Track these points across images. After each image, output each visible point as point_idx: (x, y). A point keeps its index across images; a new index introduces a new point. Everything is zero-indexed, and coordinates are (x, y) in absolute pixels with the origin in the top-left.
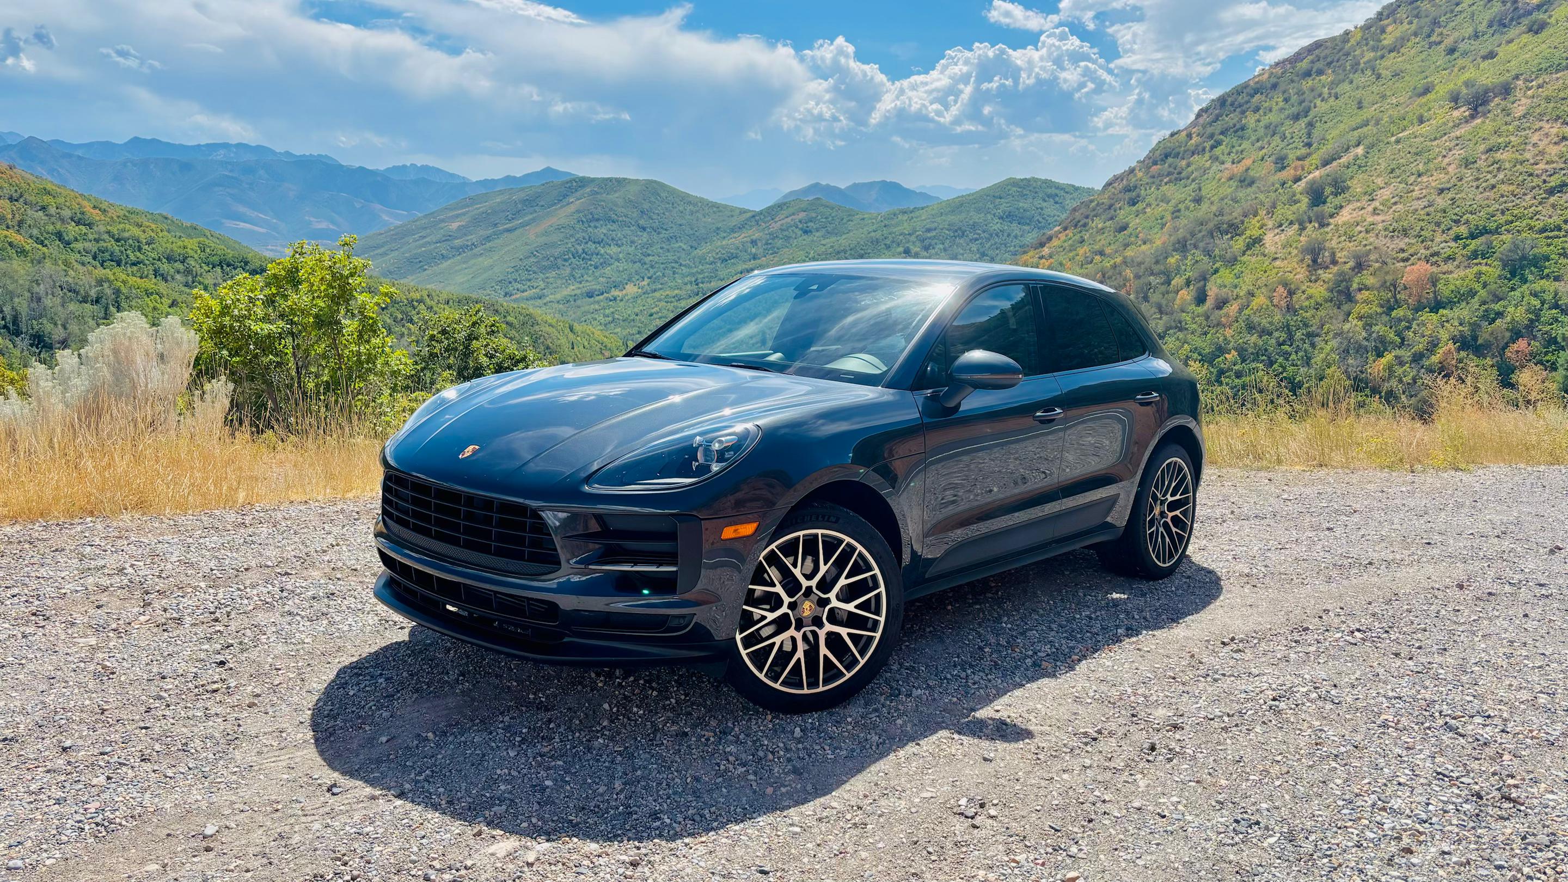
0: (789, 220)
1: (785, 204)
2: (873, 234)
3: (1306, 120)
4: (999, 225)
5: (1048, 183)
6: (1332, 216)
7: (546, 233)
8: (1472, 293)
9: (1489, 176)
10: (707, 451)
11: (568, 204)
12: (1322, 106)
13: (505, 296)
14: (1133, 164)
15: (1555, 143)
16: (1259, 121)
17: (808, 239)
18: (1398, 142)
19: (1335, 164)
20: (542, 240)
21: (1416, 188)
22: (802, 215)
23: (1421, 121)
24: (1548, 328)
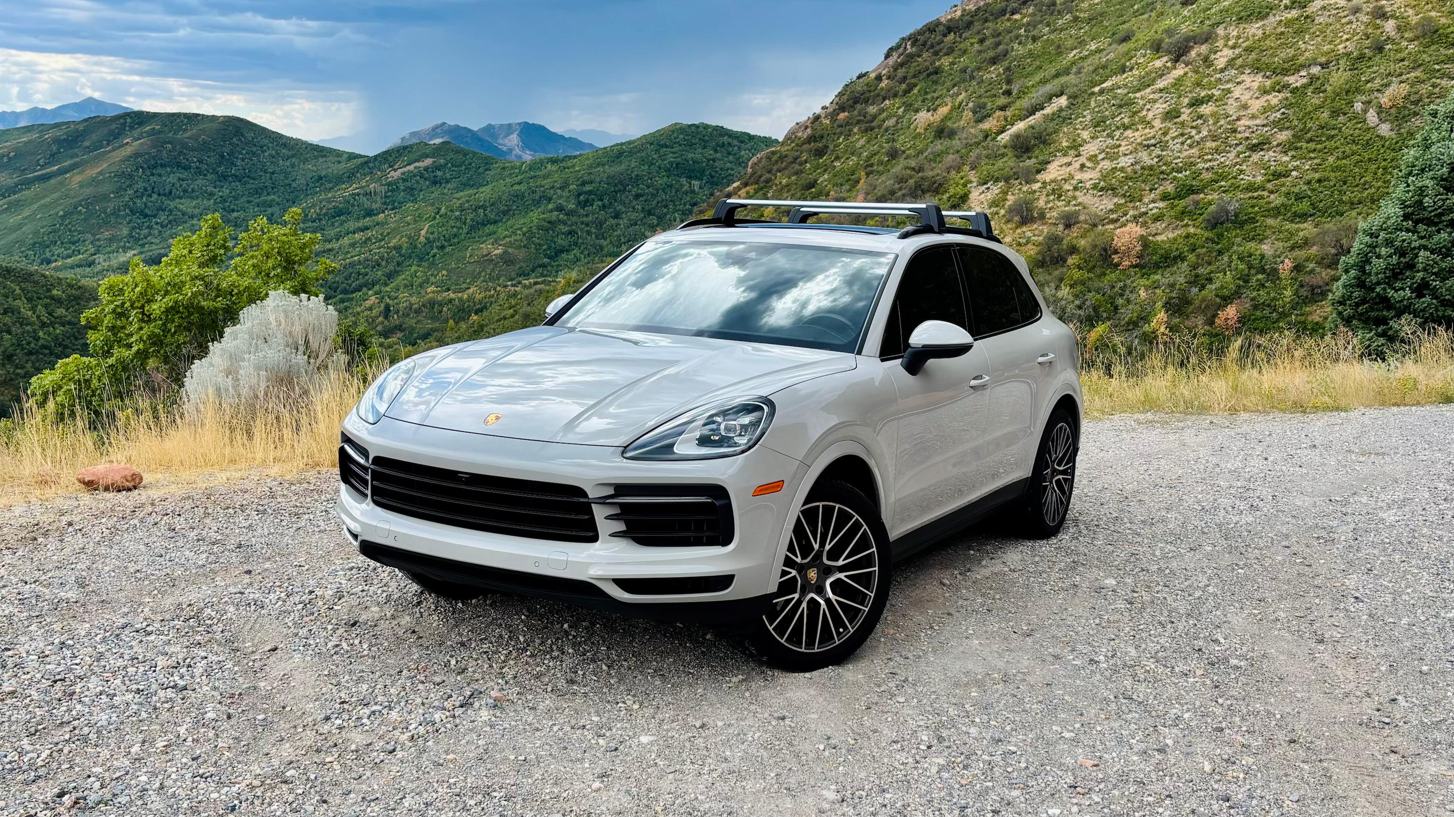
0: (411, 167)
1: (405, 148)
2: (516, 187)
3: (1006, 63)
4: (665, 179)
5: (721, 131)
6: (1039, 172)
7: (94, 182)
8: (1181, 258)
9: (1194, 132)
11: (122, 146)
12: (1019, 50)
13: (42, 263)
14: (818, 111)
15: (1257, 98)
16: (953, 63)
17: (436, 192)
18: (1102, 92)
19: (1038, 115)
20: (88, 191)
21: (1123, 143)
22: (428, 162)
23: (1123, 70)
24: (1255, 294)
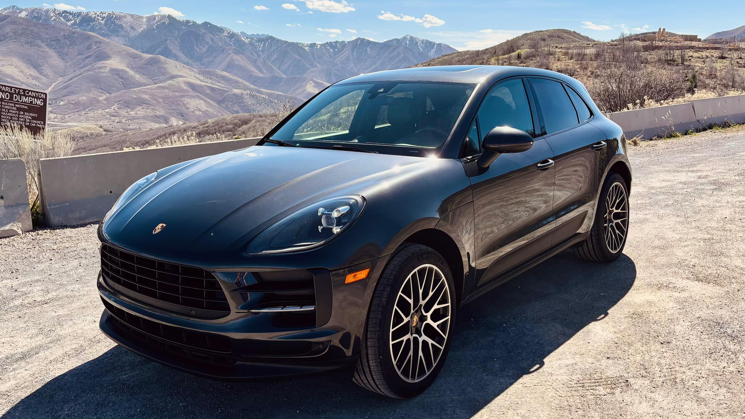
10: (329, 217)
